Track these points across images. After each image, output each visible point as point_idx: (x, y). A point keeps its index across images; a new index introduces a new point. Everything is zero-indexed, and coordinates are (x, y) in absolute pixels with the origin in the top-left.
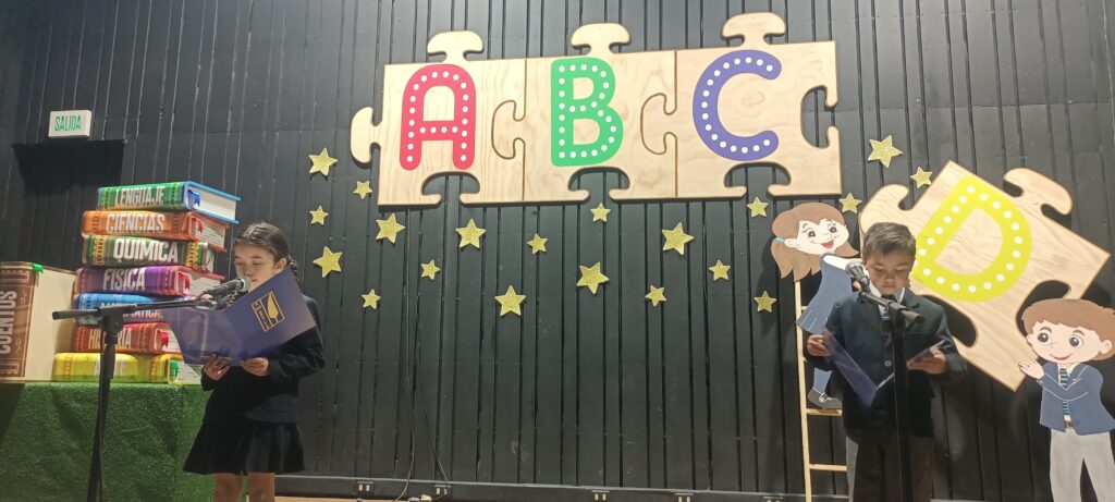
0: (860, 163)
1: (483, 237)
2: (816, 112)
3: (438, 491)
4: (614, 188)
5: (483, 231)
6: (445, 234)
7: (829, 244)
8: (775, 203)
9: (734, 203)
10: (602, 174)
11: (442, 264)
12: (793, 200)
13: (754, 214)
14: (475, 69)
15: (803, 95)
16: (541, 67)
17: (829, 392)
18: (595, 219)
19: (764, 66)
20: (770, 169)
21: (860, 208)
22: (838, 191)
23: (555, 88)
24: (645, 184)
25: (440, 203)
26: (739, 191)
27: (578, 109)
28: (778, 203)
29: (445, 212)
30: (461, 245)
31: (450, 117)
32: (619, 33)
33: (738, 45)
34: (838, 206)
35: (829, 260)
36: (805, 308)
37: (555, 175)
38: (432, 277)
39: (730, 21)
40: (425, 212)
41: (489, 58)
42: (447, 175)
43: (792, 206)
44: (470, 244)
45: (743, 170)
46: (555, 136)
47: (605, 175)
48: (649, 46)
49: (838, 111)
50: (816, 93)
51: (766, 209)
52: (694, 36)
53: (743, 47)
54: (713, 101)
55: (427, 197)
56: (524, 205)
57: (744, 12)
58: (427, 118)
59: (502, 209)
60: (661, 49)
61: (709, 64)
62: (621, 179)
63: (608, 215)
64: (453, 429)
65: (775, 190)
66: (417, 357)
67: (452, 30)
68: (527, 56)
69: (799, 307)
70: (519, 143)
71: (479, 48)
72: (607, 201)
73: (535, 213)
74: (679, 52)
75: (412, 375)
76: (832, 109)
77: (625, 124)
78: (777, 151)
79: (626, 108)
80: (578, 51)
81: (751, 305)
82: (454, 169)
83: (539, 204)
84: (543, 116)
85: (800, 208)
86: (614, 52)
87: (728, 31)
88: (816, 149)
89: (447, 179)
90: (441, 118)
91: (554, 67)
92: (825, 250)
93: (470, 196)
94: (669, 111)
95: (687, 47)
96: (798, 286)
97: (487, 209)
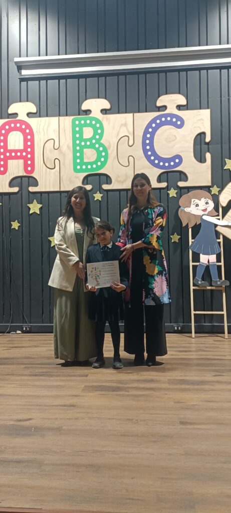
0: (220, 171)
1: (41, 209)
2: (200, 146)
3: (24, 329)
4: (105, 184)
5: (40, 206)
6: (22, 207)
7: (205, 210)
8: (180, 191)
9: (162, 191)
10: (98, 177)
11: (21, 222)
12: (189, 189)
13: (171, 196)
14: (33, 122)
15: (195, 136)
16: (67, 121)
17: (203, 279)
18: (95, 199)
19: (176, 121)
20: (179, 174)
21: (220, 192)
22: (210, 184)
23: (74, 132)
24: (119, 182)
25: (18, 192)
26: (164, 185)
27: (86, 143)
28: (182, 190)
29: (21, 196)
30: (31, 212)
31: (22, 147)
32: (105, 104)
33: (164, 111)
34: (210, 192)
35: (205, 218)
36: (193, 240)
37: (77, 177)
38: (17, 228)
39: (160, 98)
40: (11, 196)
41: (40, 116)
42: (21, 177)
43: (188, 192)
44: (35, 212)
45: (166, 174)
46: (75, 158)
47: (100, 177)
48: (120, 111)
49: (211, 144)
50: (201, 136)
51: (176, 193)
52: (142, 106)
53: (166, 112)
54: (152, 139)
55: (12, 188)
56: (61, 192)
57: (166, 93)
58: (10, 147)
59: (50, 194)
60: (126, 112)
61: (150, 120)
62: (108, 179)
63: (102, 197)
64: (30, 300)
65: (181, 184)
66: (11, 267)
67: (20, 101)
68: (59, 116)
69: (191, 240)
70: (57, 160)
71: (35, 111)
72: (101, 190)
74: (135, 114)
75: (9, 276)
76: (208, 144)
77: (109, 152)
78: (182, 164)
79: (110, 143)
80: (85, 113)
81: (169, 239)
82: (25, 174)
84: (68, 147)
85: (192, 193)
86: (103, 114)
87: (159, 104)
88: (200, 164)
89: (21, 179)
90: (17, 148)
91: (73, 121)
92: (203, 213)
93: (33, 188)
94: (130, 145)
95: (139, 112)
96: (190, 230)
97: (43, 194)
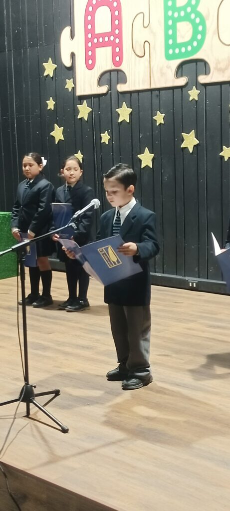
1: (131, 114)
4: (202, 74)
5: (130, 110)
6: (111, 113)
11: (111, 134)
18: (190, 99)
24: (222, 71)
25: (108, 92)
27: (179, 14)
29: (111, 98)
30: (120, 120)
31: (109, 29)
37: (168, 67)
38: (107, 143)
42: (110, 71)
44: (124, 120)
46: (167, 37)
47: (196, 65)
55: (101, 88)
56: (151, 90)
62: (206, 67)
63: (199, 95)
72: (198, 85)
73: (157, 96)
77: (208, 24)
79: (208, 10)
82: (114, 67)
83: (159, 90)
89: (110, 74)
90: (104, 31)
93: (122, 86)
97: (132, 94)
